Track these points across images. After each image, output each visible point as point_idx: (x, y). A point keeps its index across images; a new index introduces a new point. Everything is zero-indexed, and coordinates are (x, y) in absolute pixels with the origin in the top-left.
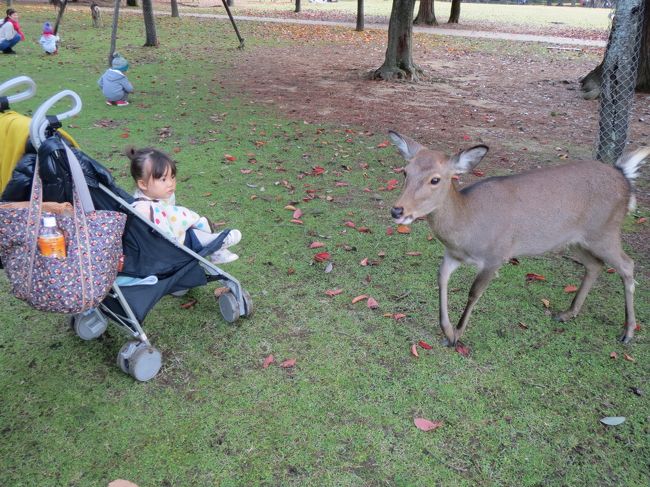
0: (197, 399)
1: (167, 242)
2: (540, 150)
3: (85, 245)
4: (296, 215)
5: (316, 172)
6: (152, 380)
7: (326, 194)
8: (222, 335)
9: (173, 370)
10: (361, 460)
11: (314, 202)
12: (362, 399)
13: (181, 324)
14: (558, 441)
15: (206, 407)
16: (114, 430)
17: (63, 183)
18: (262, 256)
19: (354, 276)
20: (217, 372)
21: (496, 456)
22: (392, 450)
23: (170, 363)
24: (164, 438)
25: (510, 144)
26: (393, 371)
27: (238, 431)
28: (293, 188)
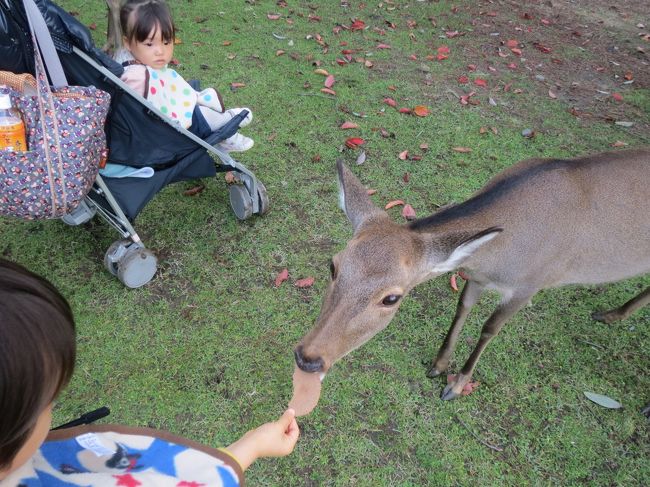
0: (195, 319)
1: (167, 126)
2: (619, 24)
3: (53, 136)
4: (328, 82)
5: (355, 26)
6: (144, 287)
7: (365, 57)
8: (229, 234)
9: (170, 276)
10: (379, 422)
11: (350, 66)
12: (387, 339)
13: (183, 215)
14: (611, 423)
15: (205, 330)
16: (95, 350)
17: (20, 45)
18: (284, 135)
19: (389, 172)
20: (221, 284)
21: (536, 434)
22: (417, 413)
23: (167, 266)
24: (153, 366)
25: (585, 13)
26: (425, 307)
27: (240, 366)
28: (327, 46)
